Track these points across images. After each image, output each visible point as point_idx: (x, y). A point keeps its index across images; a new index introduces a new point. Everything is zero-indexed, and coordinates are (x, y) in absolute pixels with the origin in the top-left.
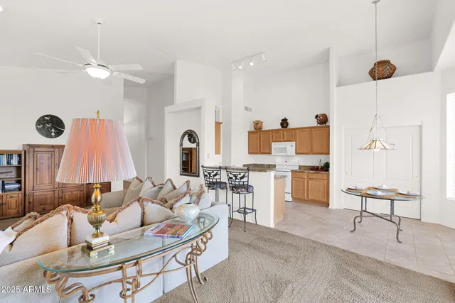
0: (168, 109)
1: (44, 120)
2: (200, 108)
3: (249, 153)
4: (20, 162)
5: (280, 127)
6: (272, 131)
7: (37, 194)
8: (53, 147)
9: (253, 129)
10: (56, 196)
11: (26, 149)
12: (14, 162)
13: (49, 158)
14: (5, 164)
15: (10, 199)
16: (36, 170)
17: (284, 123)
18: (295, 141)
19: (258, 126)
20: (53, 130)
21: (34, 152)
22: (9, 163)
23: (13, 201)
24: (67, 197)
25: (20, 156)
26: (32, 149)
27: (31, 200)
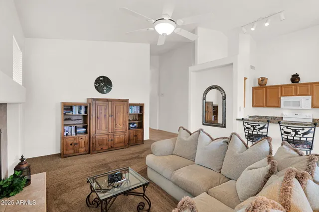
0: (190, 68)
1: (100, 80)
2: (232, 64)
3: (253, 106)
4: (86, 112)
5: (290, 83)
6: (282, 86)
7: (98, 137)
8: (108, 100)
9: (257, 85)
10: (110, 139)
11: (91, 102)
12: (83, 112)
13: (105, 109)
14: (77, 113)
15: (80, 140)
16: (97, 118)
17: (295, 78)
18: (312, 94)
19: (262, 82)
20: (105, 88)
21: (96, 104)
22: (79, 112)
23: (83, 142)
24: (116, 139)
25: (86, 107)
26: (94, 102)
27: (94, 142)
